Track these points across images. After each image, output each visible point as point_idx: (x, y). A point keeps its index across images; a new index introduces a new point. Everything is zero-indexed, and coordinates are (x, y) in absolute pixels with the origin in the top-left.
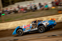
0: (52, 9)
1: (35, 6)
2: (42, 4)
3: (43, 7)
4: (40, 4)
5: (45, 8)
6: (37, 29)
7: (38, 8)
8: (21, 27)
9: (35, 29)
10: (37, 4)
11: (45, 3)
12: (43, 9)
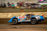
0: (17, 8)
1: (4, 4)
2: (10, 3)
3: (10, 6)
4: (8, 3)
5: (12, 7)
6: (30, 21)
7: (7, 6)
8: (17, 17)
9: (28, 21)
10: (6, 3)
11: (12, 3)
12: (10, 7)
